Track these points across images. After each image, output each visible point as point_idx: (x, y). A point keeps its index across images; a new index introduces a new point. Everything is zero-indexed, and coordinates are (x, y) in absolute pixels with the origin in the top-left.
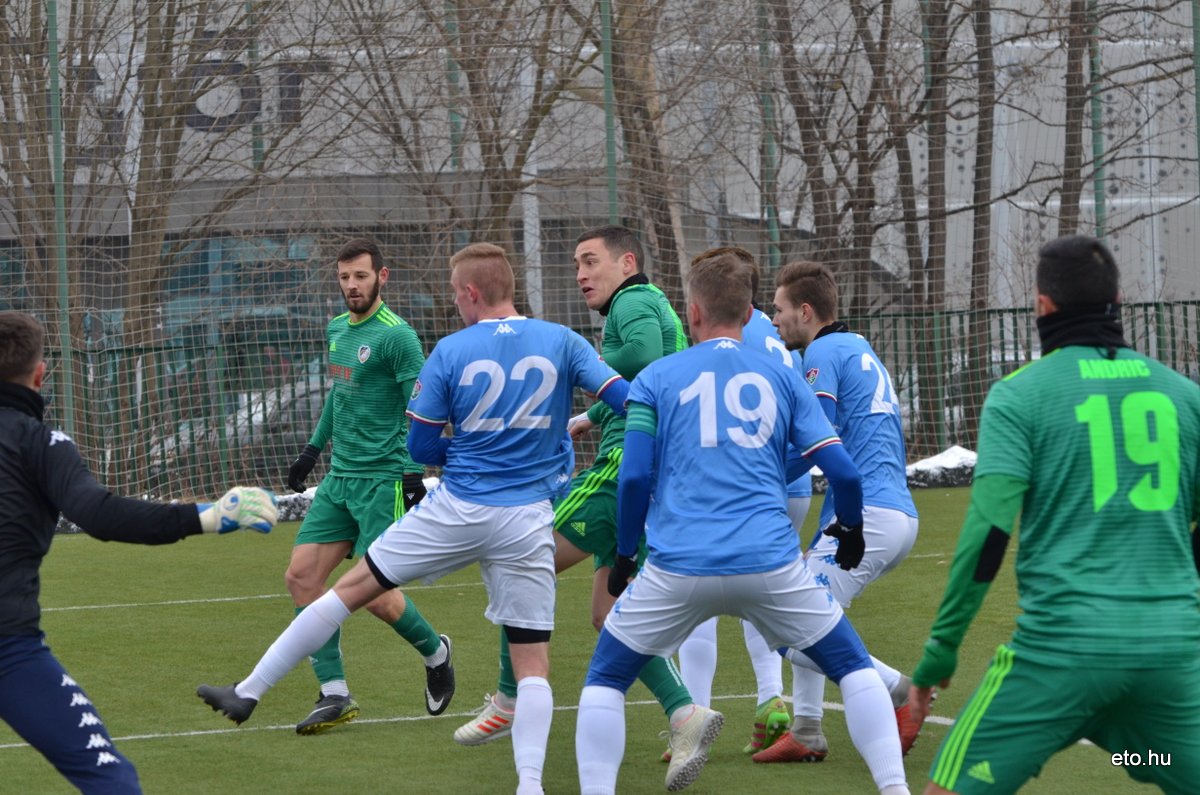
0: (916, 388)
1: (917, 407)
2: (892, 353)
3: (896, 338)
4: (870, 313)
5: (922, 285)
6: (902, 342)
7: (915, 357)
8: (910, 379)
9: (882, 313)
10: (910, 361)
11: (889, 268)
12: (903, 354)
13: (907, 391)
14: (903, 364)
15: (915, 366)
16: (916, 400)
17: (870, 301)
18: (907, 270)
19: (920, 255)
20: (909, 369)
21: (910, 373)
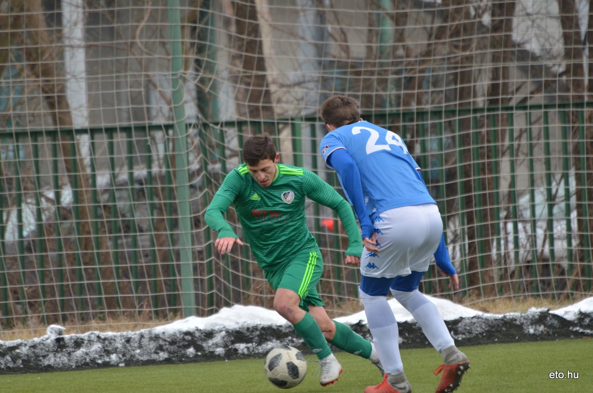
0: (573, 201)
1: (575, 225)
2: (543, 156)
3: (547, 136)
4: (513, 103)
5: (580, 66)
6: (556, 141)
7: (572, 162)
8: (567, 191)
9: (529, 103)
10: (566, 167)
11: (533, 47)
12: (556, 156)
13: (563, 205)
14: (558, 174)
15: (572, 172)
16: (574, 215)
17: (513, 88)
18: (559, 47)
19: (577, 26)
20: (566, 177)
21: (567, 183)
